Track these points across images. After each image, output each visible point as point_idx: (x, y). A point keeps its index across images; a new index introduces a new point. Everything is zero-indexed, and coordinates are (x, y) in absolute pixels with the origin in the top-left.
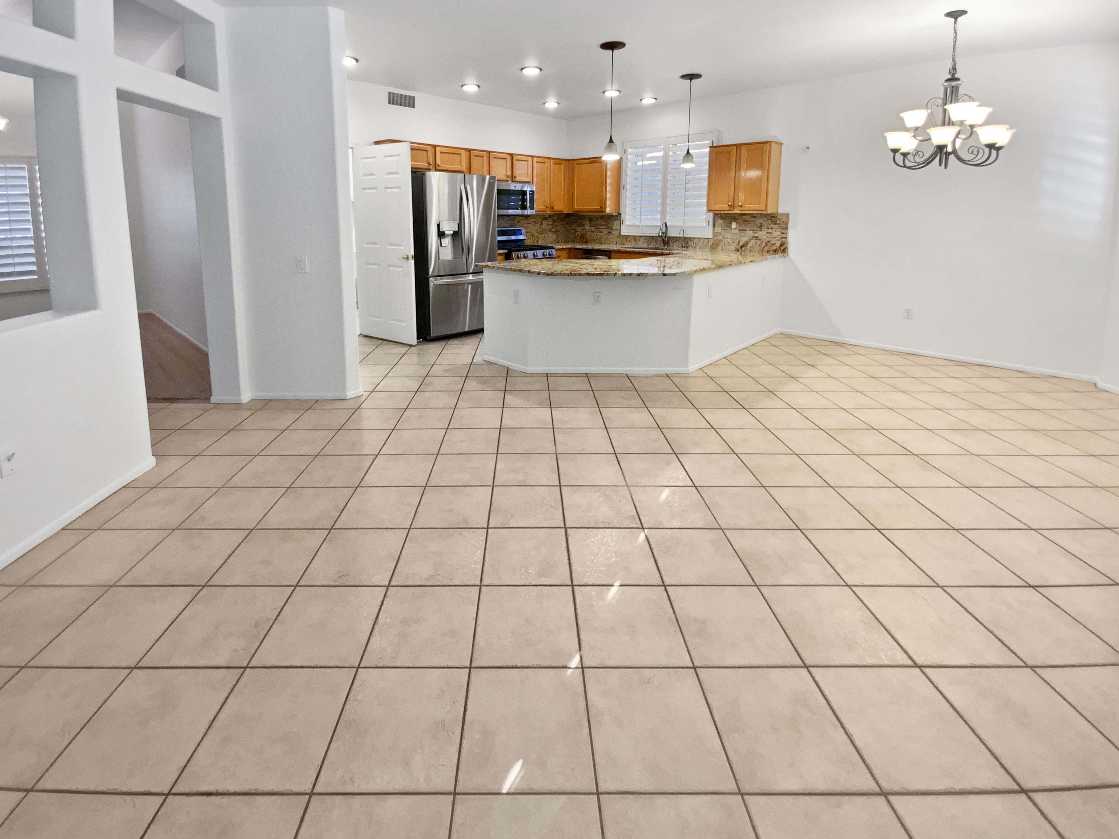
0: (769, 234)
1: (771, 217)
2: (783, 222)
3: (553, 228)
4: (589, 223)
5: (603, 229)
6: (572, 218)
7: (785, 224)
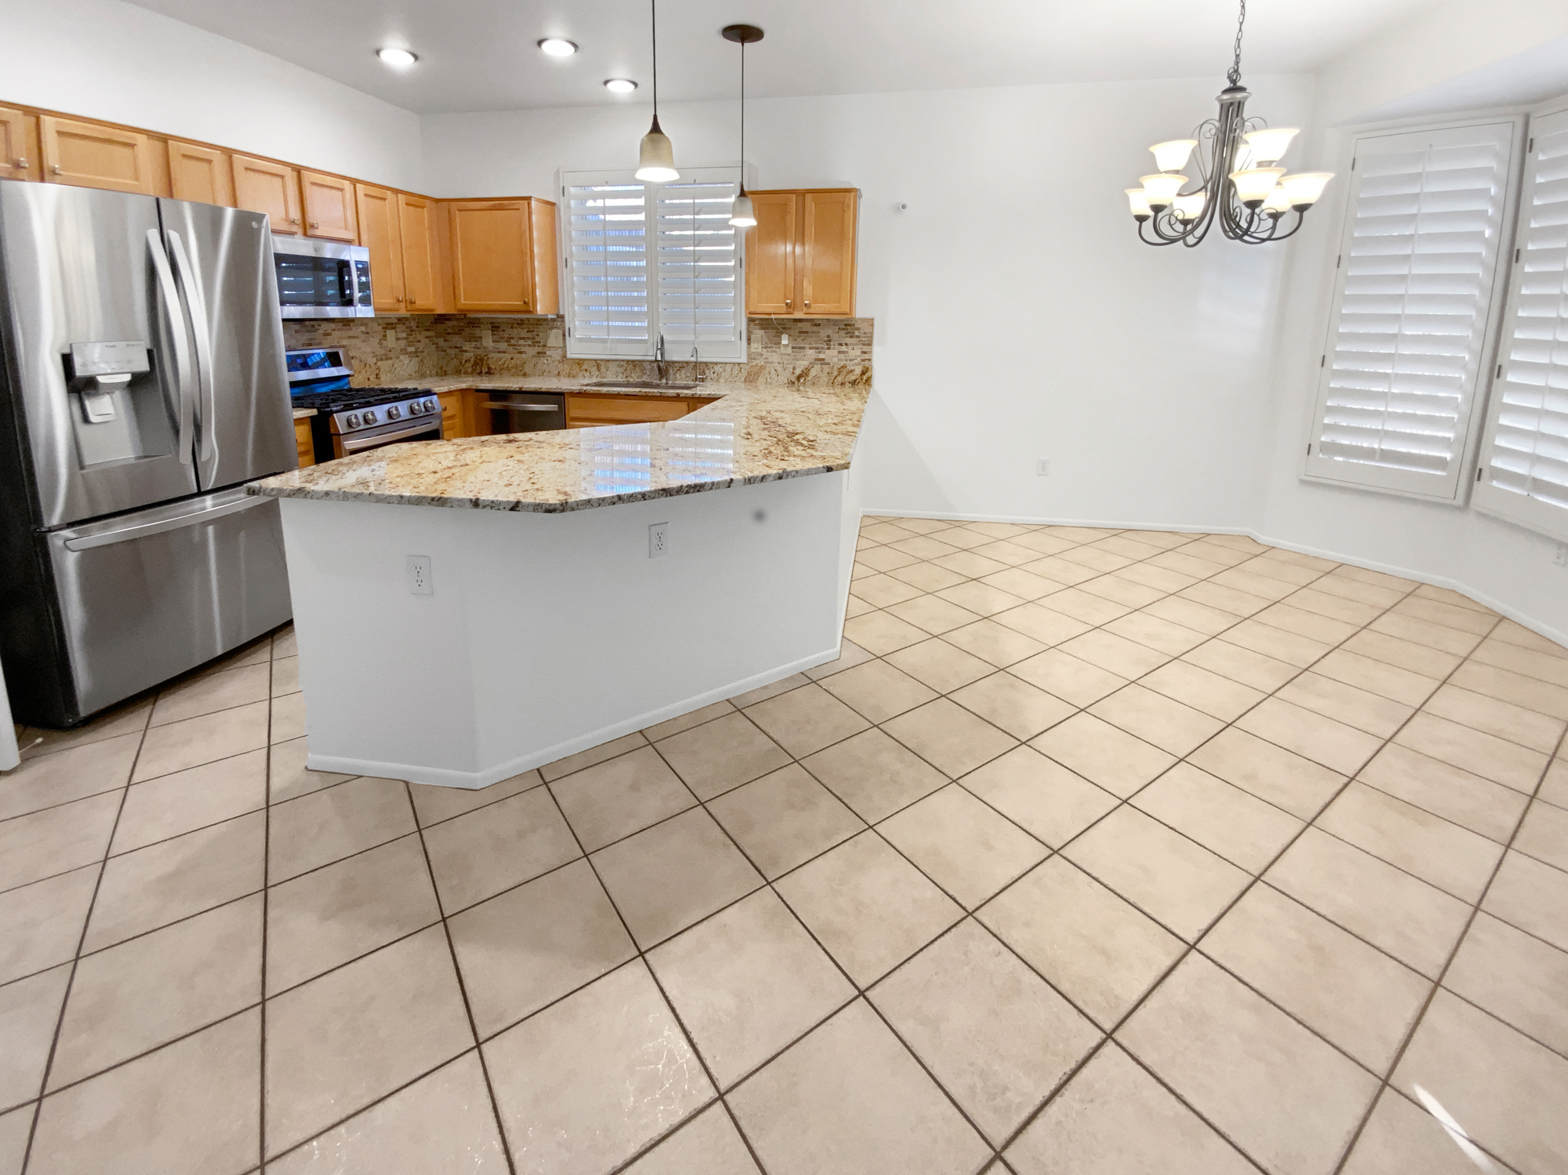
0: (842, 355)
1: (845, 325)
2: (865, 333)
3: (409, 346)
4: (493, 335)
5: (525, 345)
6: (449, 323)
7: (868, 337)
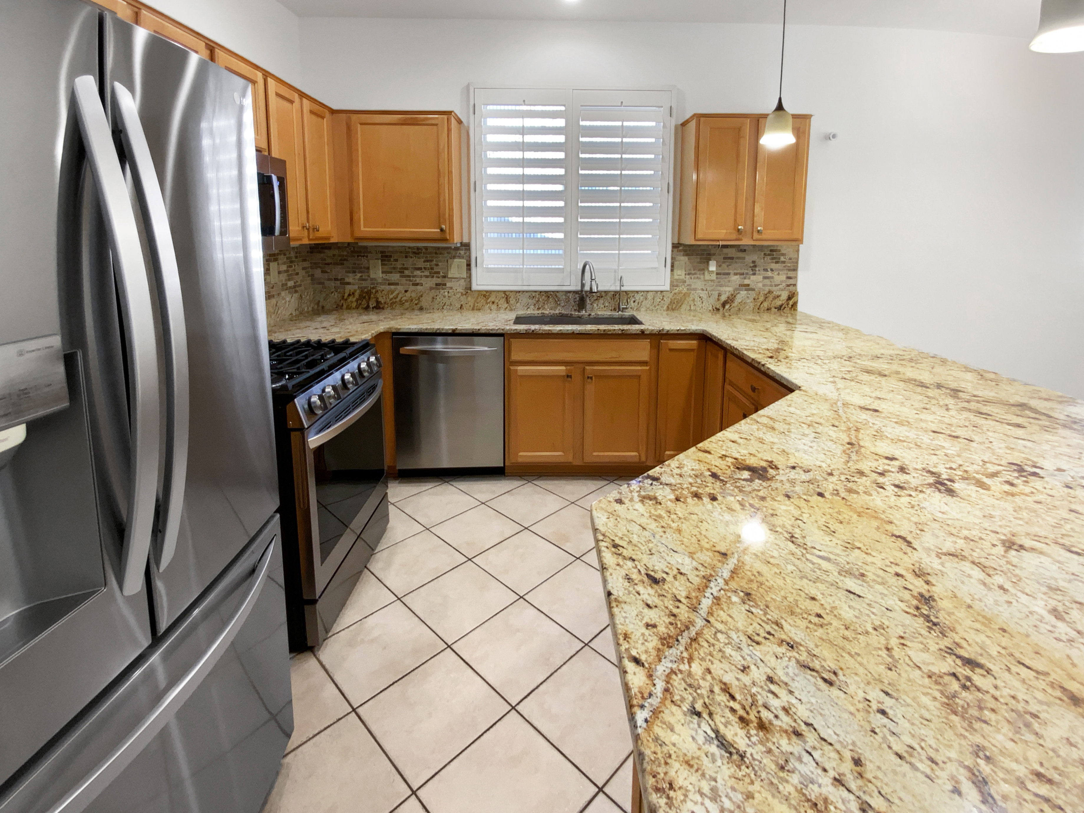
0: (767, 280)
1: (771, 251)
2: (790, 259)
3: (289, 280)
4: (382, 265)
5: (421, 277)
6: (329, 253)
7: (793, 262)
